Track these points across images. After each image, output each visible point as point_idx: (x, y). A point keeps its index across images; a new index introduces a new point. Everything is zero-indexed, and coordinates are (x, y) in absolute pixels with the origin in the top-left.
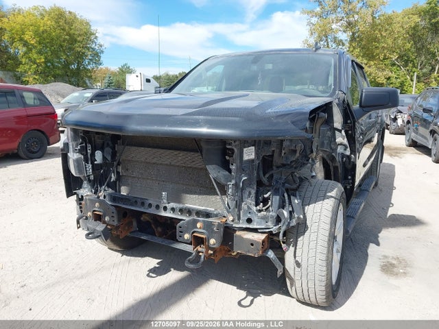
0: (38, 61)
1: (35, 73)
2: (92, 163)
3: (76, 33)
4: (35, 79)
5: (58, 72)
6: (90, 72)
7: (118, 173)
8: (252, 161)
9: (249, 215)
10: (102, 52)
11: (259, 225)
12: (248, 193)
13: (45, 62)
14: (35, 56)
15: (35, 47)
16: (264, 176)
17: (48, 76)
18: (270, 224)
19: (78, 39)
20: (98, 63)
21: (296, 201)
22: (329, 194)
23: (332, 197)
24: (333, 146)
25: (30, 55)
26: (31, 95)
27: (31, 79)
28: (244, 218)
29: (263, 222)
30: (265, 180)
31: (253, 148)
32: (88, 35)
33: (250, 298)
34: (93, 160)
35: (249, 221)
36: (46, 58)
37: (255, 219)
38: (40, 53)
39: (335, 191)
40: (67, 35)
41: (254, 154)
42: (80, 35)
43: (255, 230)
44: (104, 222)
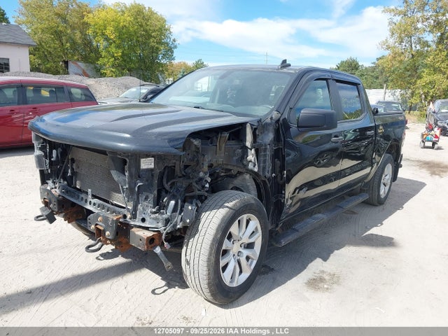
0: (116, 55)
1: (113, 66)
2: (50, 160)
3: (152, 28)
4: (112, 71)
5: (132, 66)
6: (162, 67)
7: (73, 169)
8: (151, 170)
9: (144, 216)
10: (176, 47)
11: (151, 224)
12: (144, 197)
13: (121, 56)
14: (114, 50)
15: (114, 42)
16: (167, 183)
17: (124, 69)
18: (160, 225)
19: (153, 34)
20: (171, 58)
21: (190, 208)
22: (226, 204)
23: (227, 207)
24: (245, 162)
25: (110, 49)
26: (79, 91)
27: (109, 72)
28: (139, 217)
29: (155, 222)
30: (167, 186)
31: (153, 159)
32: (163, 30)
33: (166, 288)
34: (51, 157)
35: (143, 220)
36: (123, 53)
37: (148, 219)
38: (118, 47)
39: (234, 202)
40: (144, 31)
41: (153, 164)
42: (154, 31)
43: (147, 228)
44: (50, 208)
